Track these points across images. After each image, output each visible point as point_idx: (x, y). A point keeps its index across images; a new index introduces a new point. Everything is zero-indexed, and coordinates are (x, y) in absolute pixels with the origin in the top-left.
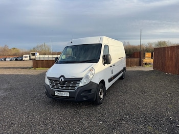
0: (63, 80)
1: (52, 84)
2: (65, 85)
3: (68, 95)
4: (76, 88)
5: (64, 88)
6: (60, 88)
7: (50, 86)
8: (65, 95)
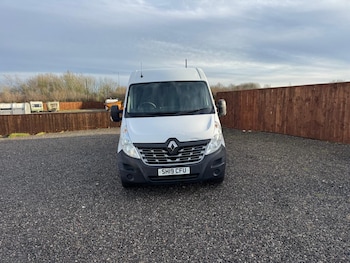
0: (176, 146)
1: (148, 156)
2: (180, 155)
3: (188, 172)
4: (201, 157)
5: (178, 160)
6: (169, 160)
7: (145, 161)
8: (182, 173)
